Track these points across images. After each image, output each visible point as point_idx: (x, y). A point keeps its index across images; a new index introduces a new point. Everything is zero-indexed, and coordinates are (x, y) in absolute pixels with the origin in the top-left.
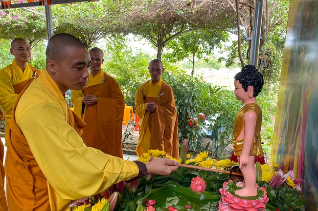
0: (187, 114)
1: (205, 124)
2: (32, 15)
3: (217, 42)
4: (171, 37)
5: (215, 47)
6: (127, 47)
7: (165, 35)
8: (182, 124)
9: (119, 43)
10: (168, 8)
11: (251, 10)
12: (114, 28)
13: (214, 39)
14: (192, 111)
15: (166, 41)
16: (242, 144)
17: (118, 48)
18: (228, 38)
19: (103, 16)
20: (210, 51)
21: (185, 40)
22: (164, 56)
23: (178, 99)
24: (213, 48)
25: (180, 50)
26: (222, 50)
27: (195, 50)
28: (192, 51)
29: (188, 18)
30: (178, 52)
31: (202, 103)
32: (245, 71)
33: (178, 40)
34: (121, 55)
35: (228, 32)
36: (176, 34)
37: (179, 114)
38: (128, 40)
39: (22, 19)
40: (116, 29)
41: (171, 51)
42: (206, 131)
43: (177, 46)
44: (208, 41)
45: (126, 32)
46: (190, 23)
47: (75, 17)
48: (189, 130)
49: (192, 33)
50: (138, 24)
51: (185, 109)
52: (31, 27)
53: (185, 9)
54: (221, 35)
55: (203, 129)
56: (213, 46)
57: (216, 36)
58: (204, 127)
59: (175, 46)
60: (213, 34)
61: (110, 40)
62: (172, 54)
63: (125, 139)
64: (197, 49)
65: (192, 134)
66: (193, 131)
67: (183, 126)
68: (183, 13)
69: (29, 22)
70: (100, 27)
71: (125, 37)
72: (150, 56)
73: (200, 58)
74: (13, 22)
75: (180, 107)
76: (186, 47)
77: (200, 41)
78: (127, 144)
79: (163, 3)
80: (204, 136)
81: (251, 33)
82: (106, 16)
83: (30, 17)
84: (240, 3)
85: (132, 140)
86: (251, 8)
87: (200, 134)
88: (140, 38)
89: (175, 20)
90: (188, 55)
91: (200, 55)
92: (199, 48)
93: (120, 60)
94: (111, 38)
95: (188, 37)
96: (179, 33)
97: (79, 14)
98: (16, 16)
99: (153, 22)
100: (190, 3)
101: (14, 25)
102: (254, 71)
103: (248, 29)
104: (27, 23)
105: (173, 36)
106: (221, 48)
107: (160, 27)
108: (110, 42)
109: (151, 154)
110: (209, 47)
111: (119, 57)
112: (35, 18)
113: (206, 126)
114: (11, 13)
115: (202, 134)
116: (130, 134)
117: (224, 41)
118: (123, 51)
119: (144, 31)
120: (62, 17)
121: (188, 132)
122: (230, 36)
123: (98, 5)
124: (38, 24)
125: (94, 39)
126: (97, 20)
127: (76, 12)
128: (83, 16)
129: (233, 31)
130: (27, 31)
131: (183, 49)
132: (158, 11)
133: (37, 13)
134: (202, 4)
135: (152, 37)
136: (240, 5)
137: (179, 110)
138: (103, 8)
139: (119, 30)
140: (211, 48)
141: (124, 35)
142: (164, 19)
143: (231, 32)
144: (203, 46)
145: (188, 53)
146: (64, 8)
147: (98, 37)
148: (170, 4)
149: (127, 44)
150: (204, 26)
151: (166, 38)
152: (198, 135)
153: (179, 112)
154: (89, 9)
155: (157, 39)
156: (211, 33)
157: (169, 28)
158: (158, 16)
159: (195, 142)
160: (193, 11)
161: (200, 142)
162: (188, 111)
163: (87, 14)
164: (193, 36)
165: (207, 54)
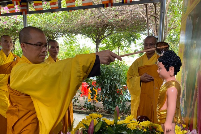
0: (116, 86)
1: (127, 92)
2: (16, 21)
3: (133, 40)
4: (105, 37)
5: (132, 43)
6: (76, 42)
7: (101, 35)
8: (112, 92)
9: (72, 40)
10: (103, 18)
11: (156, 19)
12: (69, 30)
13: (131, 38)
14: (119, 84)
15: (101, 39)
16: (166, 114)
17: (71, 43)
18: (140, 38)
19: (61, 23)
20: (129, 46)
21: (113, 38)
22: (100, 48)
23: (109, 76)
24: (131, 44)
25: (110, 45)
26: (137, 45)
27: (119, 45)
28: (118, 45)
29: (116, 24)
30: (109, 46)
31: (125, 78)
32: (166, 55)
33: (109, 38)
34: (73, 47)
35: (140, 34)
36: (108, 35)
37: (110, 86)
38: (77, 39)
39: (9, 24)
40: (70, 31)
41: (105, 45)
42: (128, 97)
43: (108, 42)
44: (128, 40)
45: (76, 33)
46: (116, 28)
47: (43, 23)
48: (117, 97)
49: (118, 34)
50: (84, 28)
51: (114, 82)
52: (15, 29)
53: (114, 19)
54: (136, 36)
55: (126, 96)
56: (131, 42)
57: (133, 37)
58: (127, 95)
59: (107, 42)
60: (131, 35)
61: (66, 38)
62: (105, 48)
63: (74, 102)
64: (121, 44)
65: (119, 99)
66: (120, 97)
67: (113, 94)
68: (112, 21)
69: (14, 26)
70: (59, 30)
71: (76, 37)
72: (92, 49)
73: (123, 50)
74: (3, 26)
75: (111, 81)
76: (114, 43)
77: (123, 40)
78: (76, 106)
79: (100, 15)
80: (127, 101)
81: (156, 33)
82: (64, 22)
83: (14, 23)
84: (149, 14)
85: (79, 103)
86: (156, 18)
87: (124, 99)
88: (85, 37)
89: (107, 26)
90: (115, 48)
91: (123, 48)
92: (122, 44)
93: (72, 51)
94: (67, 37)
95: (115, 37)
96: (109, 34)
97: (46, 21)
98: (5, 22)
99: (93, 27)
100: (117, 15)
101: (4, 28)
102: (174, 55)
103: (154, 31)
104: (12, 27)
105: (106, 36)
106: (136, 44)
107: (98, 30)
108: (66, 40)
109: (91, 117)
110: (128, 43)
111: (72, 49)
112: (17, 23)
113: (128, 94)
114: (2, 20)
115: (126, 99)
116: (78, 99)
117: (138, 39)
118: (74, 45)
119: (87, 33)
120: (35, 22)
121: (117, 98)
122: (141, 36)
123: (58, 16)
124: (19, 27)
125: (56, 37)
126: (57, 25)
127: (44, 20)
128: (48, 22)
129: (144, 33)
130: (12, 32)
131: (112, 44)
132: (96, 20)
133: (19, 20)
134: (125, 15)
135: (93, 37)
136: (149, 16)
137: (110, 83)
138: (61, 17)
139: (72, 32)
140: (129, 44)
141: (75, 35)
142: (100, 25)
143: (142, 34)
144: (125, 42)
145: (115, 47)
146: (36, 17)
147: (59, 36)
148: (104, 15)
149: (76, 41)
150: (126, 30)
151: (101, 37)
152: (123, 100)
153: (110, 84)
154: (53, 18)
155: (95, 38)
156: (130, 34)
157: (104, 31)
158: (97, 23)
159: (121, 104)
160: (119, 20)
161: (125, 104)
162: (116, 84)
163: (51, 21)
164: (118, 36)
165: (127, 48)
